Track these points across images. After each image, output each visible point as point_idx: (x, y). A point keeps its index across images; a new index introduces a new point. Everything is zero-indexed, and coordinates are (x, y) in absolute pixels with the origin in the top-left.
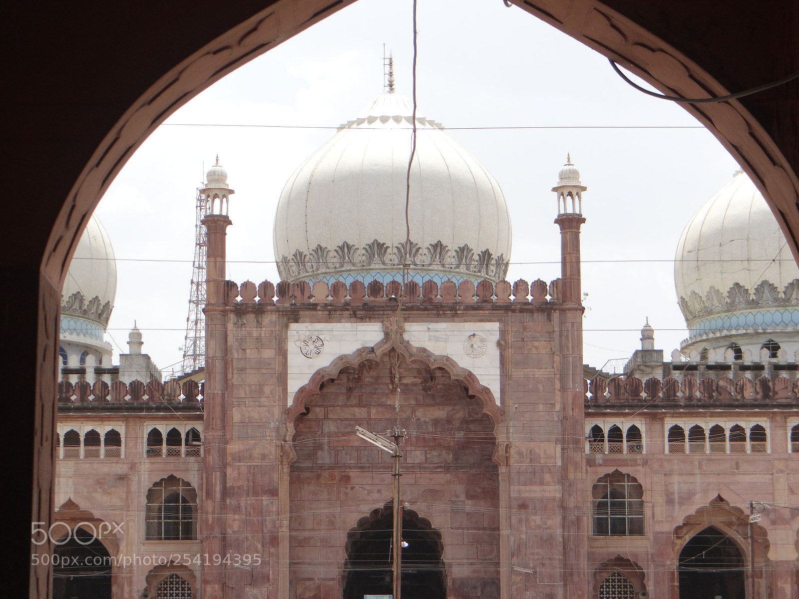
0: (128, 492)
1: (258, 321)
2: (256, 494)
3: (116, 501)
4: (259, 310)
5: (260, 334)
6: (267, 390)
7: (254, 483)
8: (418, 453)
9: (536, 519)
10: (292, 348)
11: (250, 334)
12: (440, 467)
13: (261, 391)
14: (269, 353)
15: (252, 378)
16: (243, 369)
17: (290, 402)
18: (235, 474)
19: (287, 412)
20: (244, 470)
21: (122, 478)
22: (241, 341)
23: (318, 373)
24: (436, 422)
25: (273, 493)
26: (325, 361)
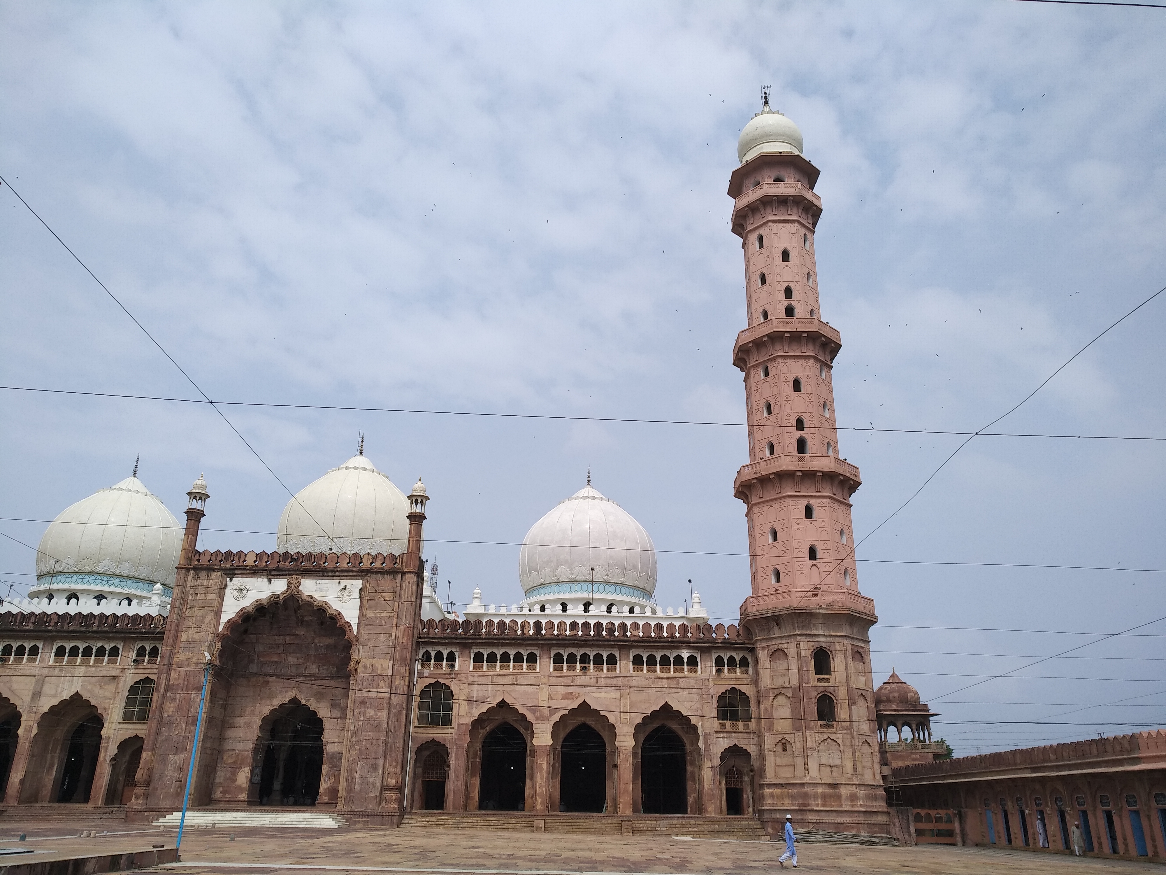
0: (117, 688)
1: (208, 576)
2: (187, 689)
3: (108, 694)
4: (209, 569)
5: (208, 584)
6: (207, 620)
7: (188, 682)
8: (314, 667)
9: (371, 712)
10: (229, 594)
11: (202, 583)
12: (327, 676)
13: (203, 621)
14: (212, 597)
15: (198, 612)
16: (192, 607)
17: (221, 629)
18: (176, 675)
19: (217, 635)
20: (183, 673)
21: (114, 678)
22: (196, 588)
23: (241, 610)
24: (327, 647)
25: (199, 689)
26: (247, 602)
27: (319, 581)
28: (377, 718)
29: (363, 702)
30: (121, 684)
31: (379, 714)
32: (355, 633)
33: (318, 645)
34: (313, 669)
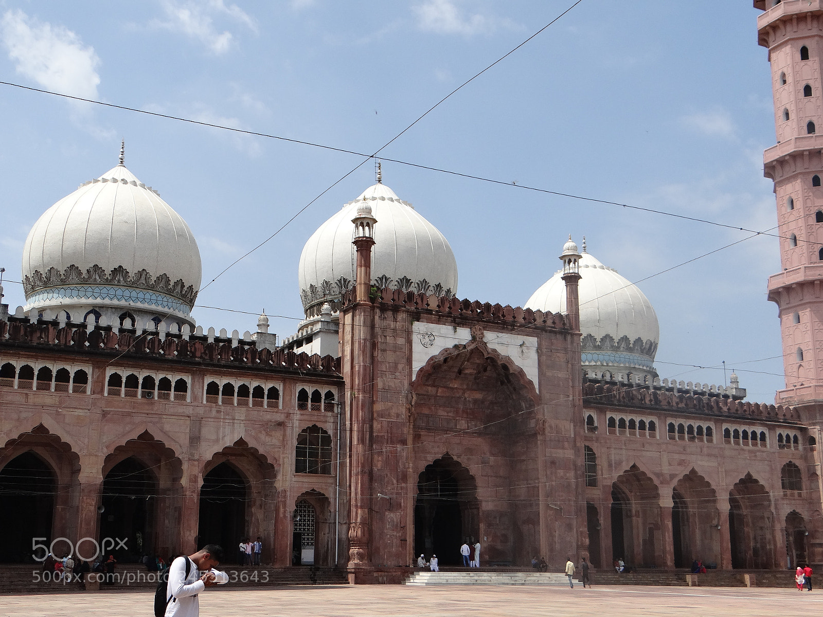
0: (284, 436)
1: (394, 317)
2: (392, 443)
3: (275, 441)
4: (396, 309)
5: (396, 327)
6: (400, 367)
7: (391, 434)
9: (561, 472)
10: (415, 338)
11: (389, 325)
13: (396, 367)
14: (401, 341)
15: (390, 357)
16: (384, 351)
17: (414, 378)
18: (379, 426)
19: (412, 384)
20: (385, 424)
21: (281, 424)
22: (384, 329)
23: (432, 359)
24: (475, 401)
25: (404, 442)
26: (435, 351)
27: (500, 335)
28: (566, 479)
29: (553, 463)
30: (289, 431)
31: (568, 475)
32: (537, 391)
33: (468, 399)
34: (463, 424)
